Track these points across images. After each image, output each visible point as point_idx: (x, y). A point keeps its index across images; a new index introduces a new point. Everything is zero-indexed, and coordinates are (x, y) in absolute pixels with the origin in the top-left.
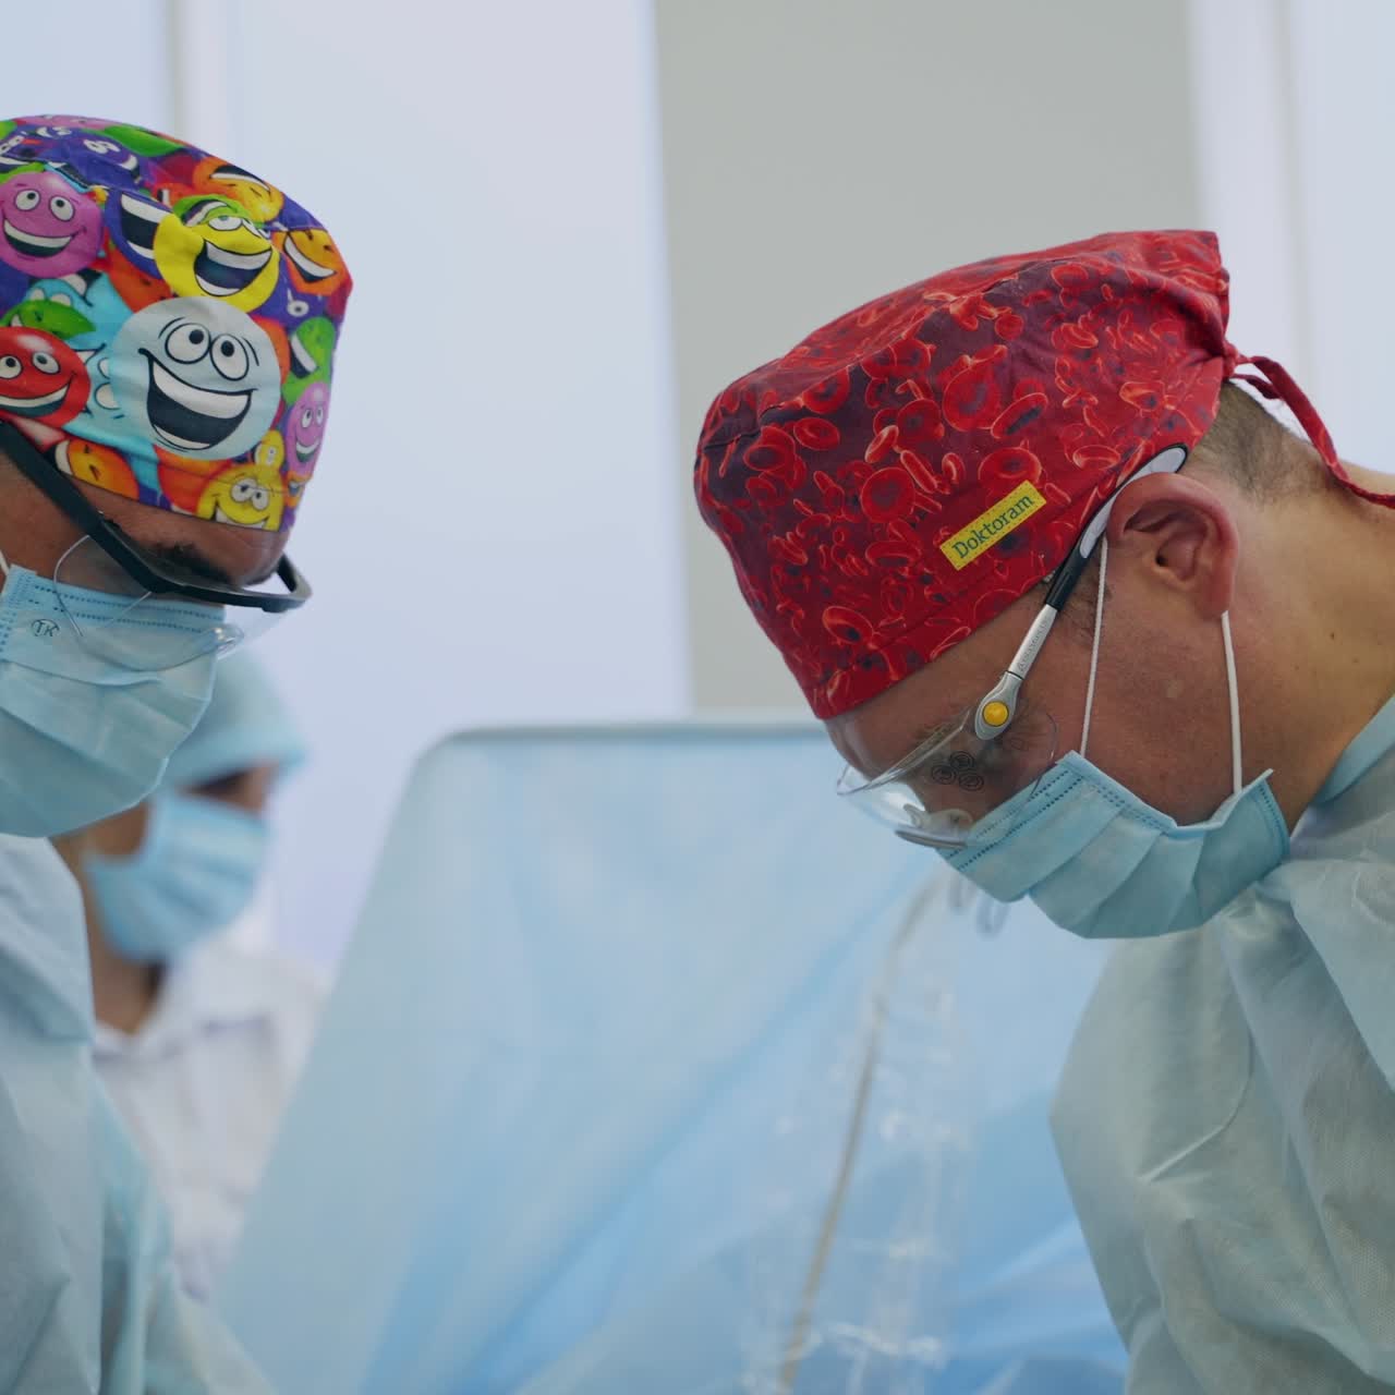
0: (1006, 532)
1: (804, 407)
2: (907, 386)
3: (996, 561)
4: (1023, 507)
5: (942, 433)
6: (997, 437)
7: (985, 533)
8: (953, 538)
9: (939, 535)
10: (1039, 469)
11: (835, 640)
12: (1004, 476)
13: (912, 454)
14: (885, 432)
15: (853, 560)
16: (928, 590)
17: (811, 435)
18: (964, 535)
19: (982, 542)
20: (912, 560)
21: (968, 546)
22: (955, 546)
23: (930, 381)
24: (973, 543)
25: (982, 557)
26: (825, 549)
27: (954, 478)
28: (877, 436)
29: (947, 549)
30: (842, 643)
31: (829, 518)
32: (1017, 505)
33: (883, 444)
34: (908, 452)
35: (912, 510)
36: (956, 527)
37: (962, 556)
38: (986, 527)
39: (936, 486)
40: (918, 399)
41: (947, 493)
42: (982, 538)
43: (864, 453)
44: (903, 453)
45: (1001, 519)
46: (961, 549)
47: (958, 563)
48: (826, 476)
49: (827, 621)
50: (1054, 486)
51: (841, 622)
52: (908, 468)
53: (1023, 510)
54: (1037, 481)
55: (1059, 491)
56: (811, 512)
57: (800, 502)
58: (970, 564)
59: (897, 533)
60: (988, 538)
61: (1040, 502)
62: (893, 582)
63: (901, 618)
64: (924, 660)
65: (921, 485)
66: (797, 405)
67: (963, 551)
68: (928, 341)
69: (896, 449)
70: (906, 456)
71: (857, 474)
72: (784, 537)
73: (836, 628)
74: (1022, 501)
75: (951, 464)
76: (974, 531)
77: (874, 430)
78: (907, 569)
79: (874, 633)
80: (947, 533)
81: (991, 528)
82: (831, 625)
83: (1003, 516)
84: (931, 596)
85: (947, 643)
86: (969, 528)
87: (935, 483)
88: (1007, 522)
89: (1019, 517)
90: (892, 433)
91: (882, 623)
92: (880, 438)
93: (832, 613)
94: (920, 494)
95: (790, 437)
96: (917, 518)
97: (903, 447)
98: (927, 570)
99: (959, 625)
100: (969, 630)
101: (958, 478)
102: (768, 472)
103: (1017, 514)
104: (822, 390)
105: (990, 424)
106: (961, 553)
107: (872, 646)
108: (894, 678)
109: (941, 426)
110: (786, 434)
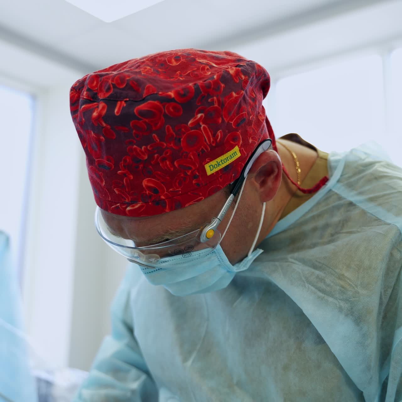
0: (227, 164)
1: (174, 98)
2: (213, 100)
3: (221, 174)
4: (234, 155)
5: (220, 121)
6: (234, 127)
7: (221, 163)
8: (210, 163)
9: (206, 161)
10: (241, 142)
11: (146, 191)
12: (232, 142)
13: (207, 127)
14: (199, 115)
15: (168, 163)
16: (195, 181)
17: (172, 110)
18: (214, 163)
19: (219, 166)
20: (193, 168)
21: (214, 167)
22: (210, 166)
23: (222, 99)
24: (216, 166)
25: (217, 172)
26: (157, 156)
27: (218, 140)
28: (196, 116)
29: (207, 167)
30: (149, 193)
31: (165, 145)
32: (232, 154)
33: (197, 120)
34: (206, 126)
35: (200, 149)
36: (212, 159)
37: (211, 170)
38: (221, 161)
39: (212, 141)
40: (215, 106)
41: (214, 145)
42: (219, 165)
43: (188, 122)
44: (203, 126)
45: (227, 159)
46: (211, 168)
47: (209, 173)
48: (171, 128)
49: (145, 183)
50: (243, 149)
51: (152, 185)
52: (203, 132)
53: (234, 157)
54: (240, 146)
55: (244, 151)
56: (158, 140)
57: (156, 136)
58: (213, 174)
59: (192, 157)
60: (221, 165)
61: (239, 155)
62: (182, 175)
63: (180, 189)
64: (182, 206)
65: (207, 140)
66: (170, 96)
67: (212, 169)
68: (223, 82)
69: (201, 123)
70: (204, 127)
71: (183, 130)
72: (141, 148)
73: (148, 187)
74: (234, 153)
75: (219, 134)
76: (217, 162)
77: (195, 114)
78: (190, 171)
79: (166, 192)
80: (209, 161)
81: (223, 162)
82: (146, 186)
83: (227, 158)
84: (195, 184)
85: (194, 202)
86: (216, 160)
87: (212, 140)
88: (228, 160)
89: (232, 159)
90: (201, 116)
91: (171, 190)
92: (196, 118)
93: (148, 181)
94: (205, 143)
95: (163, 109)
96: (201, 153)
97: (203, 123)
98: (197, 174)
99: (200, 196)
100: (204, 198)
101: (219, 140)
102: (147, 121)
103: (232, 158)
104: (182, 92)
105: (232, 121)
106: (211, 169)
107: (163, 197)
108: (167, 211)
109: (221, 118)
110: (162, 107)
